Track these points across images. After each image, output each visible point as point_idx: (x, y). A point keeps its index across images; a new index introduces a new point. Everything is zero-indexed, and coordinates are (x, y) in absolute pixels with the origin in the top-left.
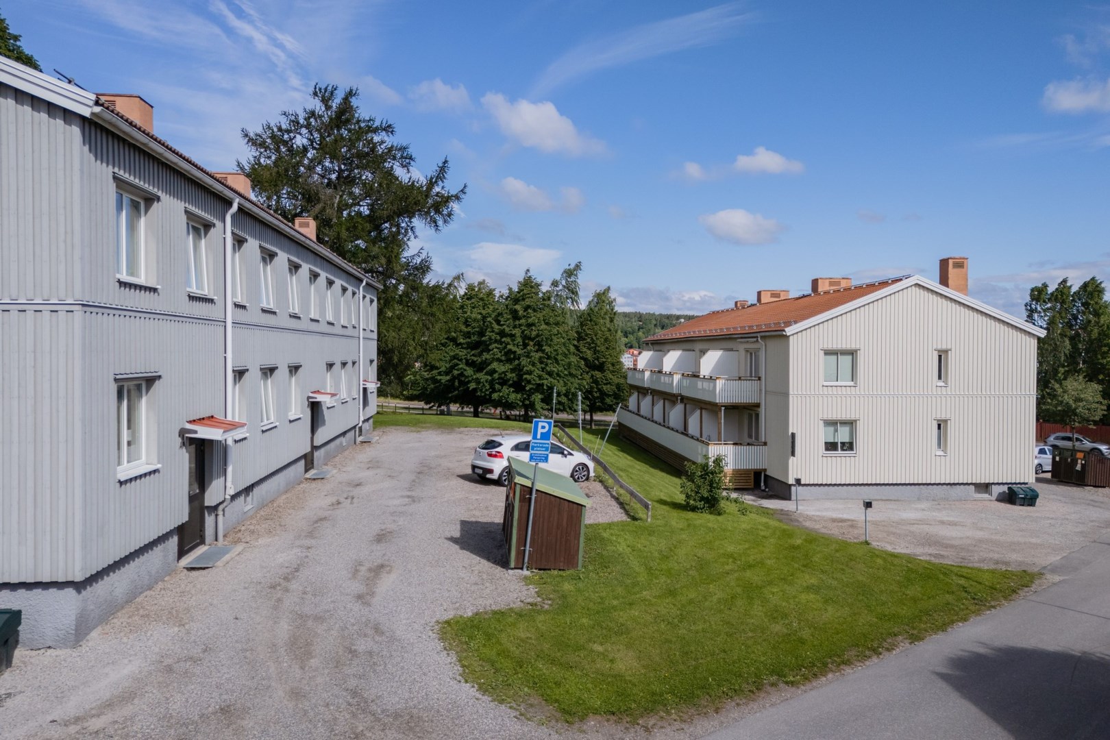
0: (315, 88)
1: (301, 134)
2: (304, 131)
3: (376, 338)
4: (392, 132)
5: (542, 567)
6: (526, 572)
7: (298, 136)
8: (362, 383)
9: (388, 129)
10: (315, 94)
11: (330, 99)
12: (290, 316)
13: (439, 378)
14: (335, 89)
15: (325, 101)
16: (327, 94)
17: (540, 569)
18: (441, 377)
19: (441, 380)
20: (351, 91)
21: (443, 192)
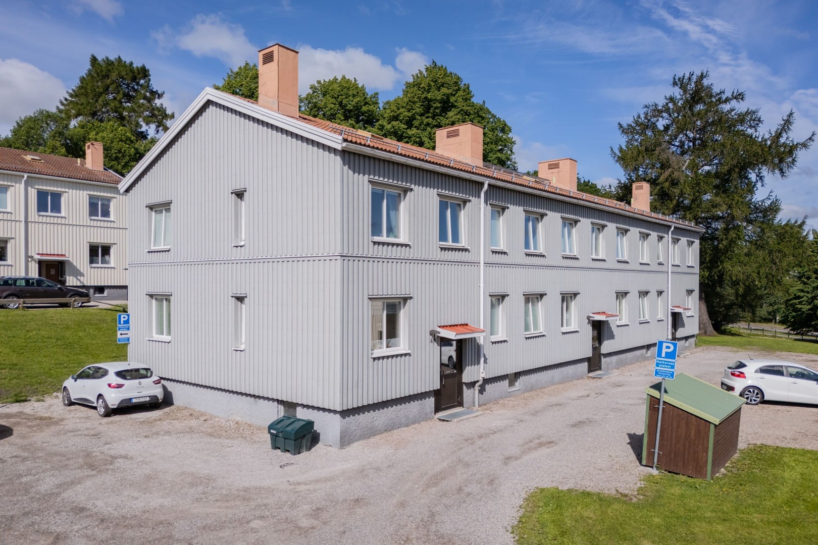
0: (674, 79)
1: (662, 117)
2: (664, 114)
3: (698, 272)
4: (742, 99)
5: (671, 470)
6: (655, 472)
7: (660, 119)
8: (670, 307)
9: (739, 97)
10: (675, 84)
11: (688, 84)
12: (563, 257)
13: (799, 306)
14: (692, 75)
15: (683, 87)
16: (685, 81)
17: (669, 472)
18: (802, 306)
19: (801, 308)
20: (702, 74)
21: (788, 142)
